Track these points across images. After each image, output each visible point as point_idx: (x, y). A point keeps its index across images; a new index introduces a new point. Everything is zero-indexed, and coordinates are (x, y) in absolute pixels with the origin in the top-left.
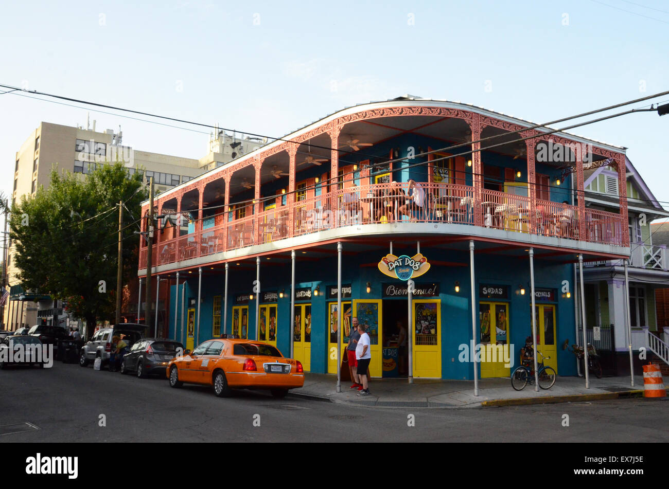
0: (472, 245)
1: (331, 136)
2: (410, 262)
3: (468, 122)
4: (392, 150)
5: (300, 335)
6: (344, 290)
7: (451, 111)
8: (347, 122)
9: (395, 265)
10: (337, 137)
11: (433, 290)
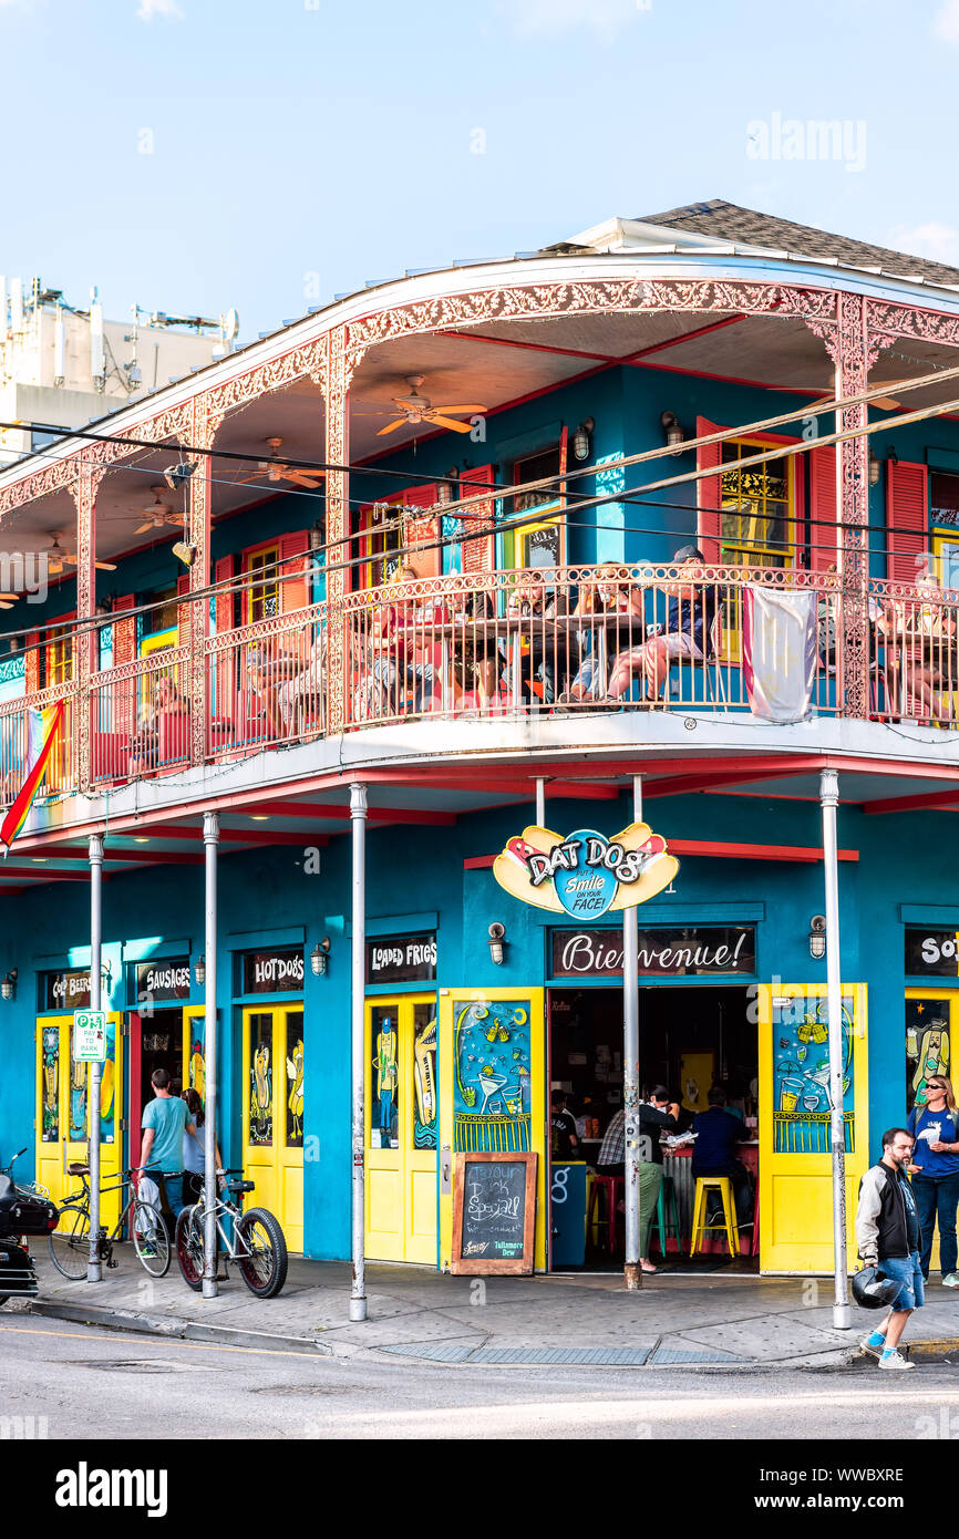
0: (830, 788)
1: (324, 390)
2: (606, 853)
3: (817, 331)
4: (565, 429)
5: (270, 1120)
6: (416, 956)
7: (750, 291)
8: (374, 340)
9: (555, 863)
10: (343, 393)
11: (732, 950)
